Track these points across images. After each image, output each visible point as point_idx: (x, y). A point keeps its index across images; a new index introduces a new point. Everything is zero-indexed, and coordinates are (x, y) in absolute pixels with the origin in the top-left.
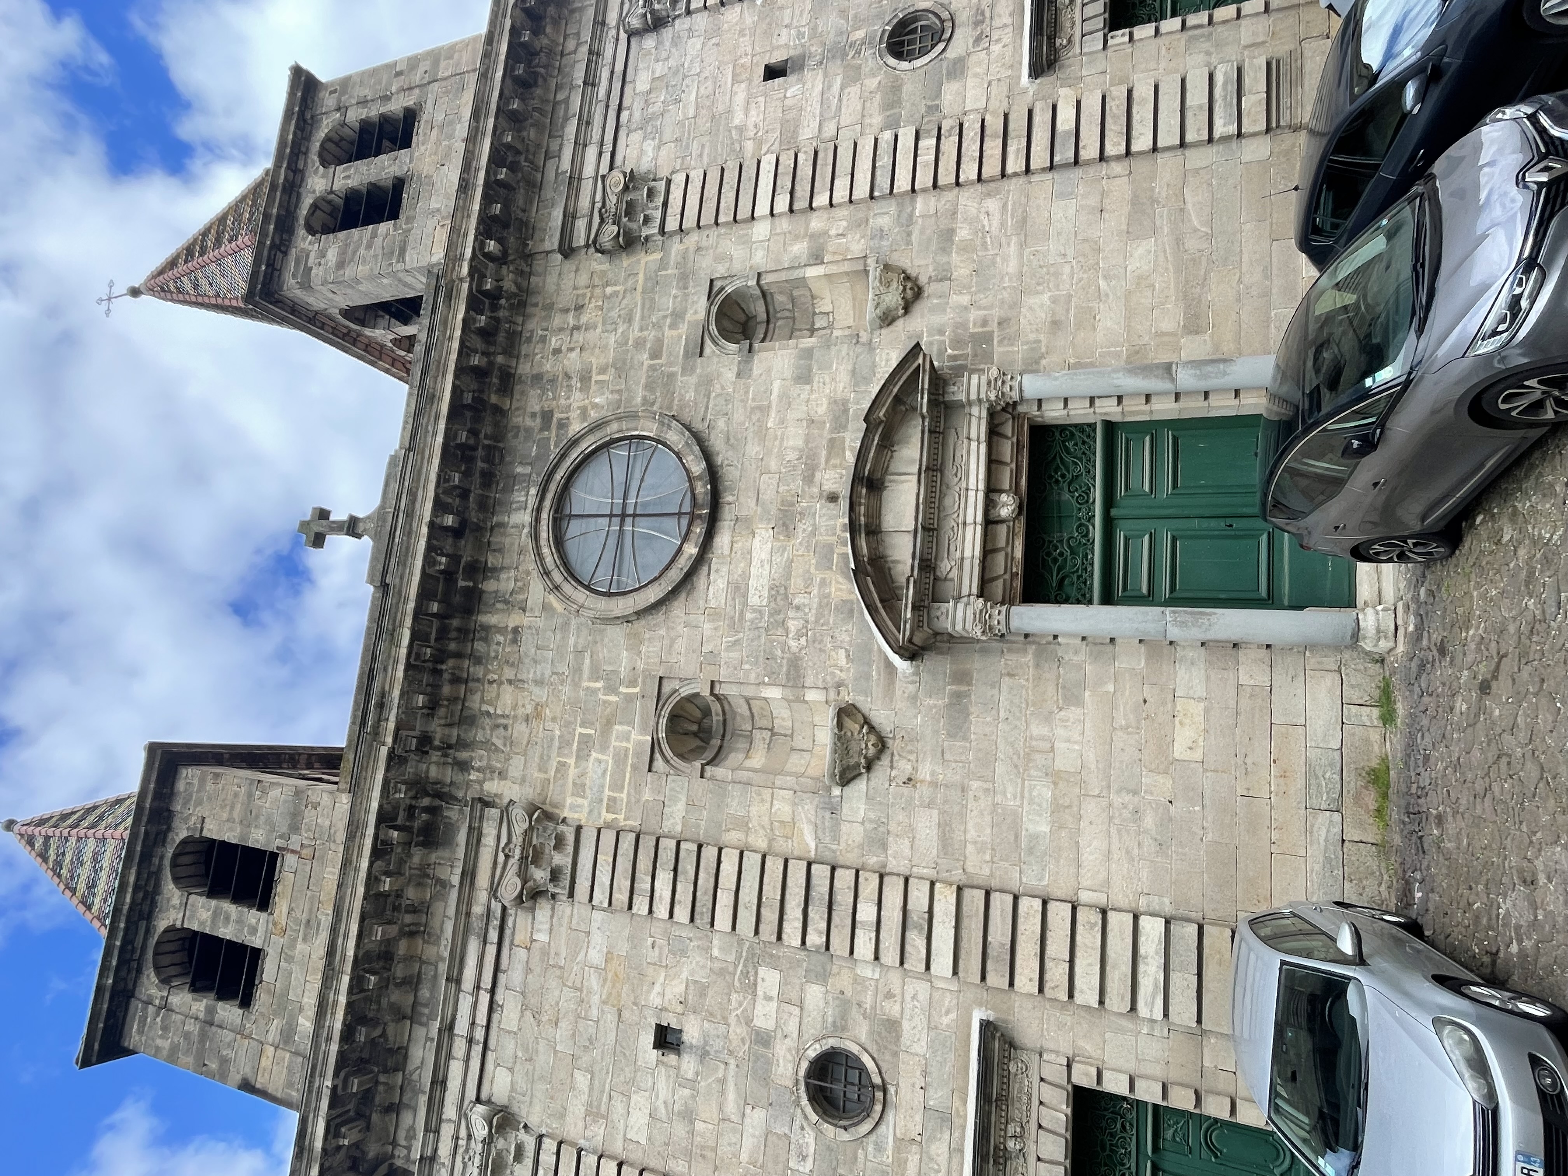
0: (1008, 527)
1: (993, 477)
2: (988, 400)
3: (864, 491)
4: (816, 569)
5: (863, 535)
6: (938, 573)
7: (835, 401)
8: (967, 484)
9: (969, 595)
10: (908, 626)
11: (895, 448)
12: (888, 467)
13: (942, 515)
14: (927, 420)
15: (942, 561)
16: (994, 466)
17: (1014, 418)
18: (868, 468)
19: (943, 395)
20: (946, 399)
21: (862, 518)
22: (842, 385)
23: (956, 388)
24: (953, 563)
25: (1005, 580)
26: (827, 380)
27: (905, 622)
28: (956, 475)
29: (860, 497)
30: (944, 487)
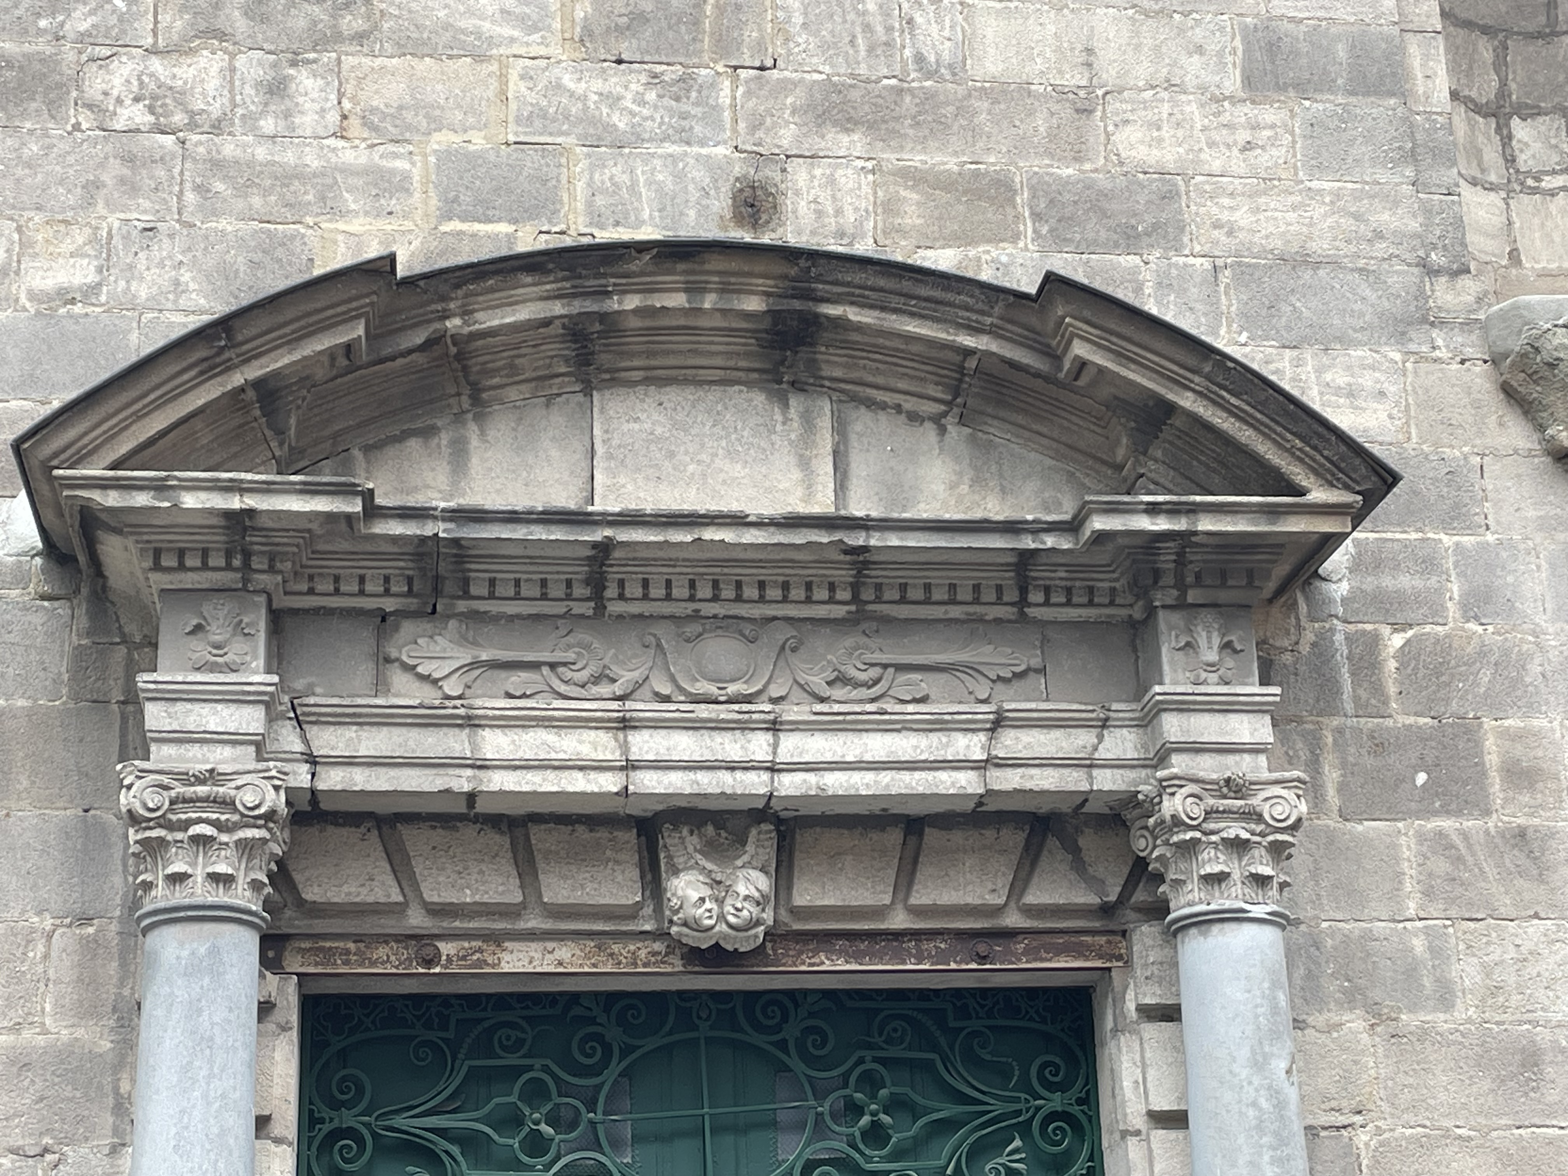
0: (632, 913)
1: (846, 839)
2: (1164, 787)
3: (754, 304)
4: (446, 156)
5: (558, 308)
6: (408, 628)
7: (1170, 196)
8: (797, 727)
9: (312, 760)
10: (142, 499)
11: (953, 430)
12: (871, 404)
13: (664, 632)
14: (1065, 543)
15: (464, 640)
16: (894, 837)
17: (1106, 910)
18: (854, 314)
19: (1180, 605)
20: (1162, 616)
21: (632, 302)
22: (1242, 217)
23: (1212, 656)
24: (452, 687)
25: (398, 910)
26: (1263, 159)
27: (159, 488)
28: (841, 680)
29: (725, 290)
30: (785, 632)
